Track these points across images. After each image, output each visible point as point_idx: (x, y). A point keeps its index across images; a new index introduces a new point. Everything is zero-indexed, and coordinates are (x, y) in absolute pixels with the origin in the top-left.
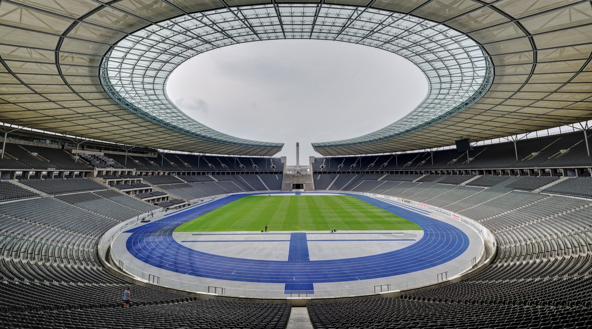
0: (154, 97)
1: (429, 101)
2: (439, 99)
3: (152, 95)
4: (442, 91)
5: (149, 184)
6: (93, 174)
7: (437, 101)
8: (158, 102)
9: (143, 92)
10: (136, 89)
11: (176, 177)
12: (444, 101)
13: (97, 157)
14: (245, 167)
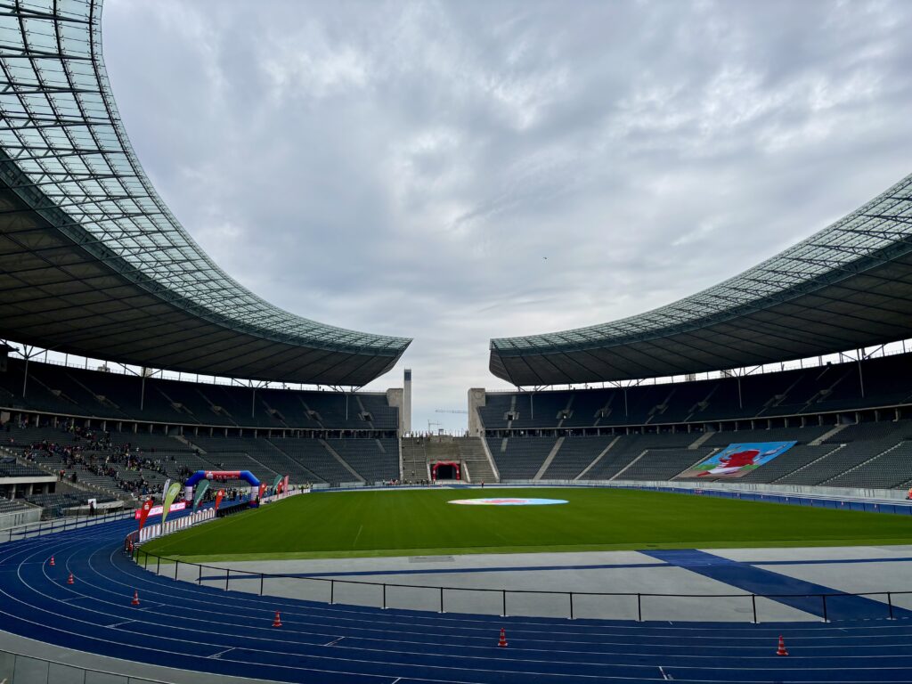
14: (281, 415)
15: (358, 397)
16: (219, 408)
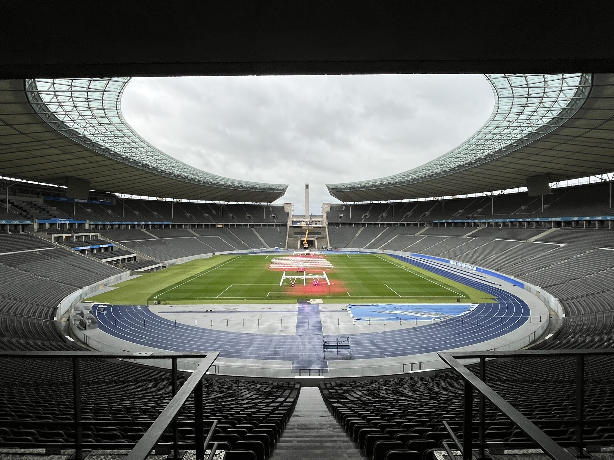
0: (105, 120)
1: (495, 123)
2: (509, 121)
3: (102, 117)
4: (514, 110)
5: (109, 241)
6: (33, 228)
7: (505, 124)
8: (111, 127)
9: (89, 113)
10: (79, 108)
11: (144, 230)
12: (515, 124)
13: (35, 205)
14: (235, 217)
15: (270, 207)
16: (207, 215)
